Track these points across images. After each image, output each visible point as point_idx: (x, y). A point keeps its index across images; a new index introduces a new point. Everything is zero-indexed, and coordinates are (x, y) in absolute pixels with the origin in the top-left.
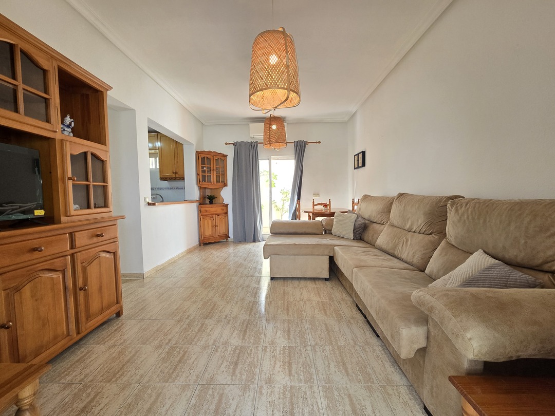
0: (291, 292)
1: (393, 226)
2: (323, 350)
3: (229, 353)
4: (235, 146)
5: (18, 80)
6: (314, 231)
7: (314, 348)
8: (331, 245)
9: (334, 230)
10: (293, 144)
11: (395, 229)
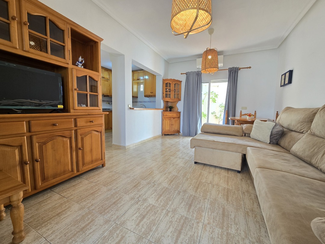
0: (206, 175)
1: (314, 135)
2: (212, 231)
3: (143, 207)
4: (187, 75)
5: (48, 36)
6: (234, 133)
7: (204, 226)
8: (245, 145)
9: (252, 134)
10: (228, 70)
11: (316, 138)
